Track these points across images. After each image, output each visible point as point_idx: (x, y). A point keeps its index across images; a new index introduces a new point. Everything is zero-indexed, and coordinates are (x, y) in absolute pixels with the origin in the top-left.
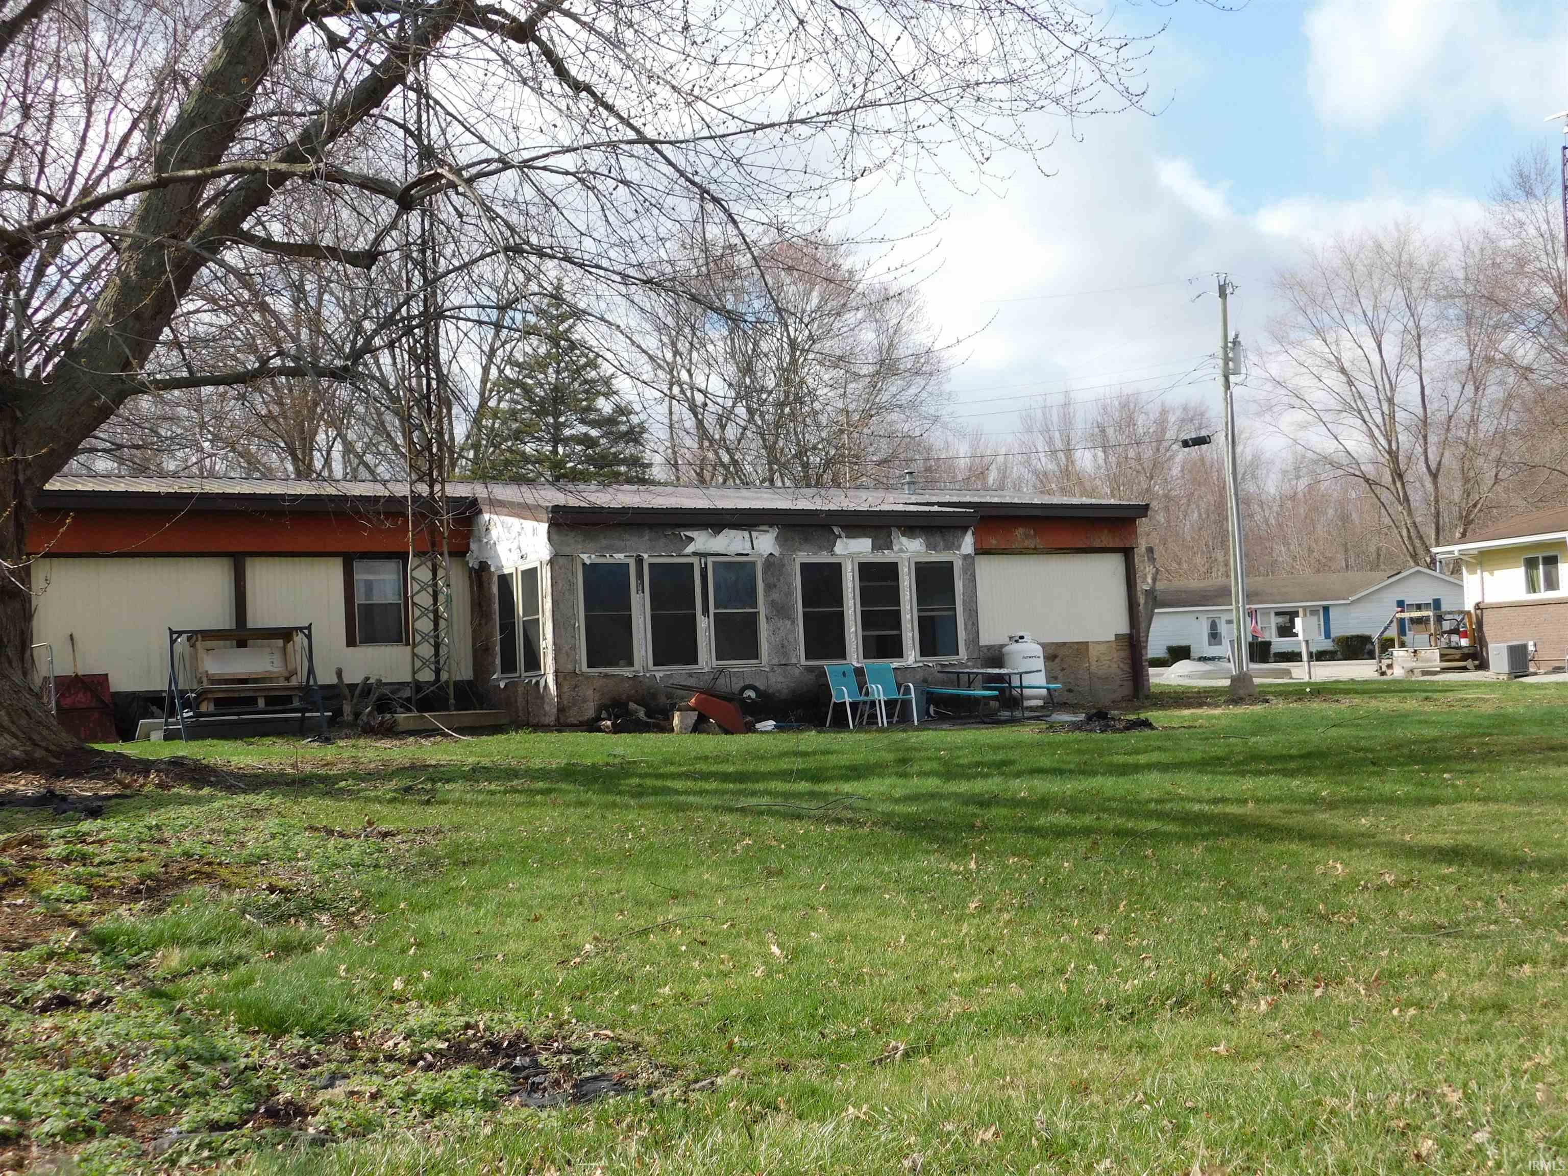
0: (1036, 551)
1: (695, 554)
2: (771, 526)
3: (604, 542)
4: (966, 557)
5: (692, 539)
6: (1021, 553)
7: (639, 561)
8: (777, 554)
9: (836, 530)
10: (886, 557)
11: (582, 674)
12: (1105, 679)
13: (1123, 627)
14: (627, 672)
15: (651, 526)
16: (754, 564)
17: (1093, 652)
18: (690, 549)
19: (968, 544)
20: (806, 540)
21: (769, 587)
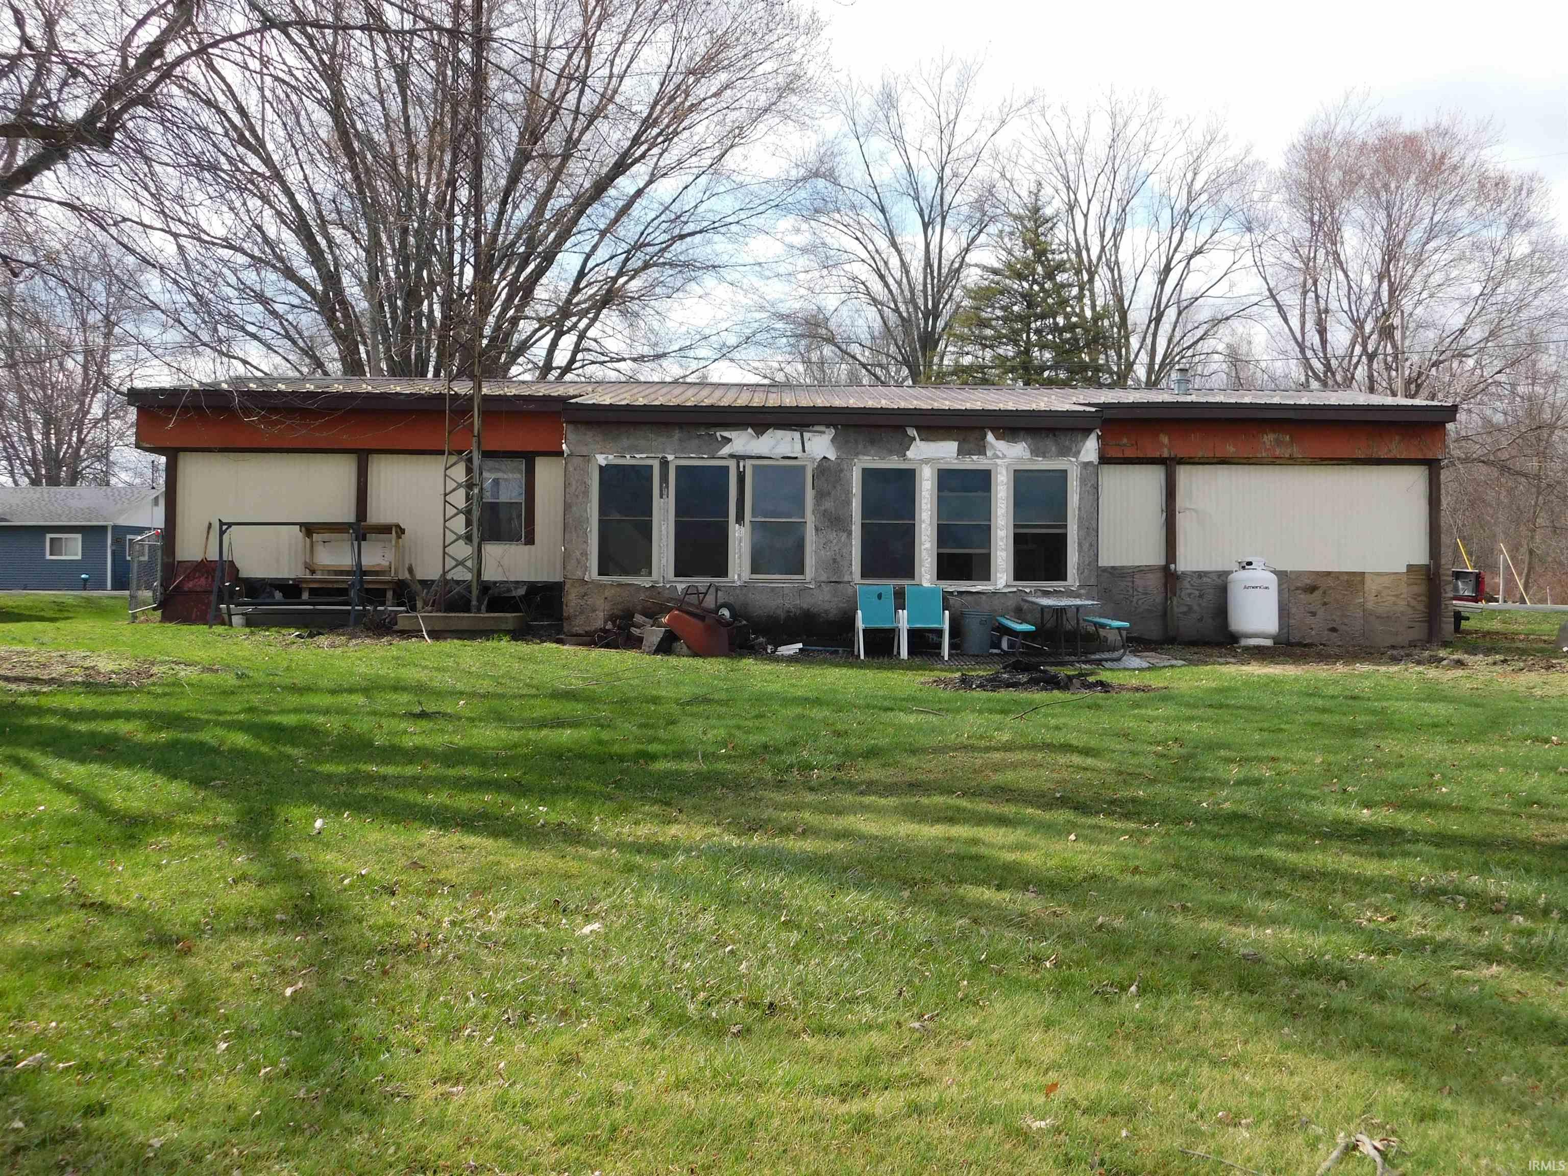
0: (1292, 461)
1: (732, 456)
2: (828, 426)
3: (625, 442)
4: (1086, 465)
5: (729, 440)
6: (1273, 463)
7: (664, 463)
8: (832, 456)
9: (912, 432)
10: (974, 462)
11: (593, 582)
12: (1386, 618)
13: (1421, 557)
14: (643, 581)
15: (681, 425)
16: (803, 468)
17: (1371, 586)
18: (726, 450)
19: (1090, 449)
20: (872, 442)
21: (821, 496)
